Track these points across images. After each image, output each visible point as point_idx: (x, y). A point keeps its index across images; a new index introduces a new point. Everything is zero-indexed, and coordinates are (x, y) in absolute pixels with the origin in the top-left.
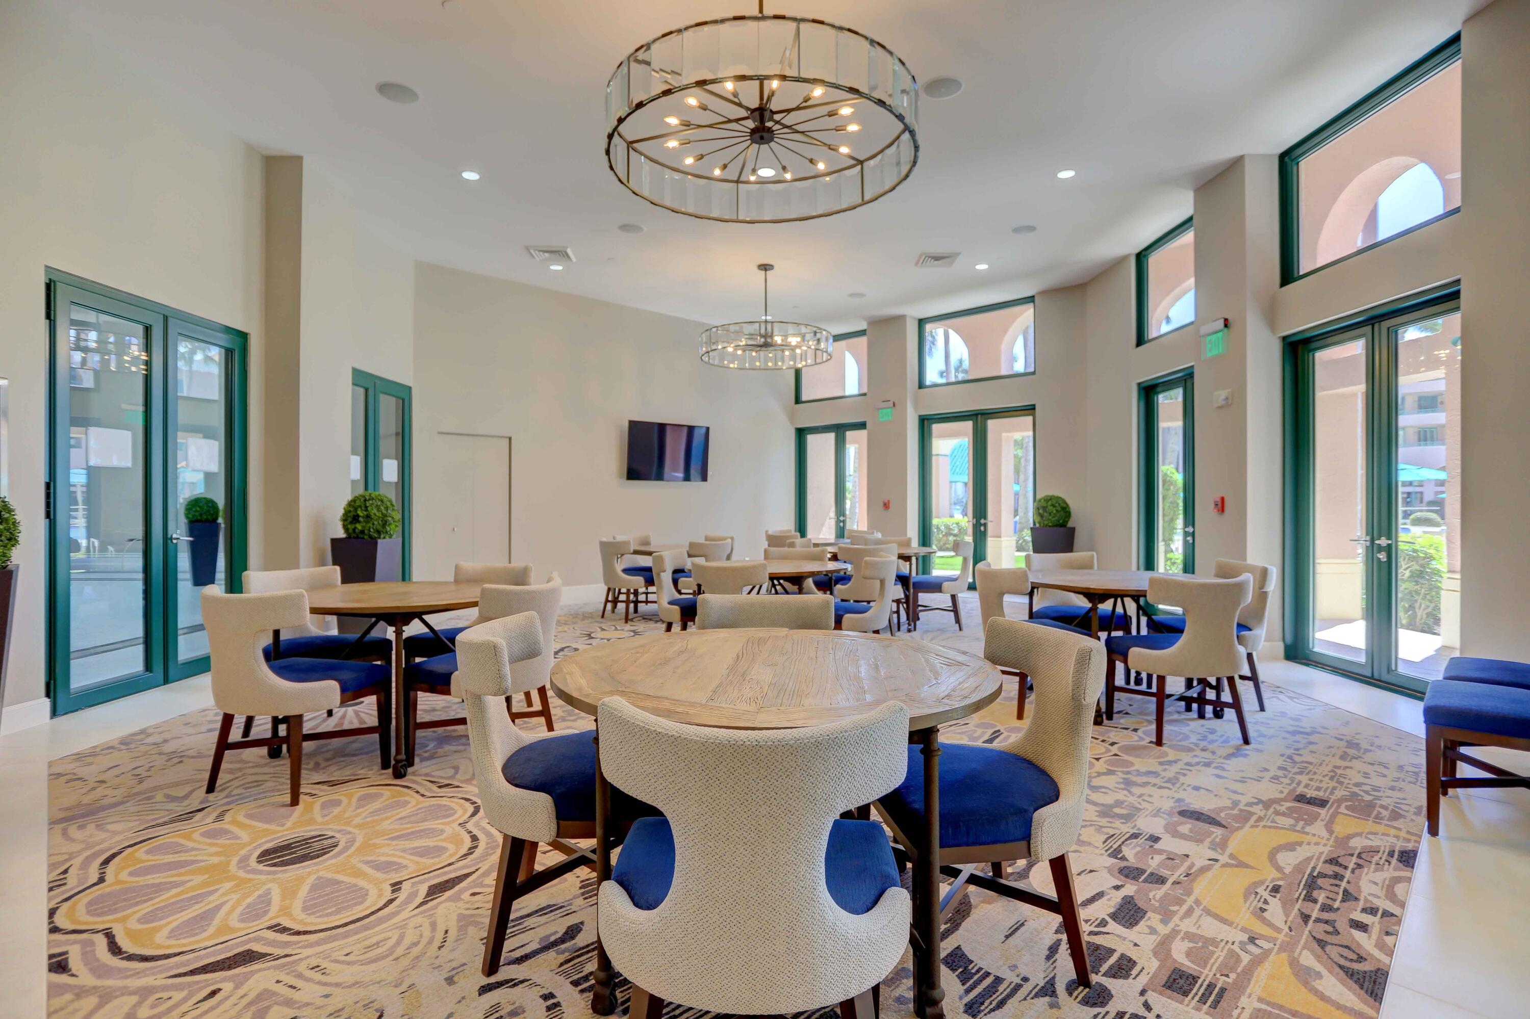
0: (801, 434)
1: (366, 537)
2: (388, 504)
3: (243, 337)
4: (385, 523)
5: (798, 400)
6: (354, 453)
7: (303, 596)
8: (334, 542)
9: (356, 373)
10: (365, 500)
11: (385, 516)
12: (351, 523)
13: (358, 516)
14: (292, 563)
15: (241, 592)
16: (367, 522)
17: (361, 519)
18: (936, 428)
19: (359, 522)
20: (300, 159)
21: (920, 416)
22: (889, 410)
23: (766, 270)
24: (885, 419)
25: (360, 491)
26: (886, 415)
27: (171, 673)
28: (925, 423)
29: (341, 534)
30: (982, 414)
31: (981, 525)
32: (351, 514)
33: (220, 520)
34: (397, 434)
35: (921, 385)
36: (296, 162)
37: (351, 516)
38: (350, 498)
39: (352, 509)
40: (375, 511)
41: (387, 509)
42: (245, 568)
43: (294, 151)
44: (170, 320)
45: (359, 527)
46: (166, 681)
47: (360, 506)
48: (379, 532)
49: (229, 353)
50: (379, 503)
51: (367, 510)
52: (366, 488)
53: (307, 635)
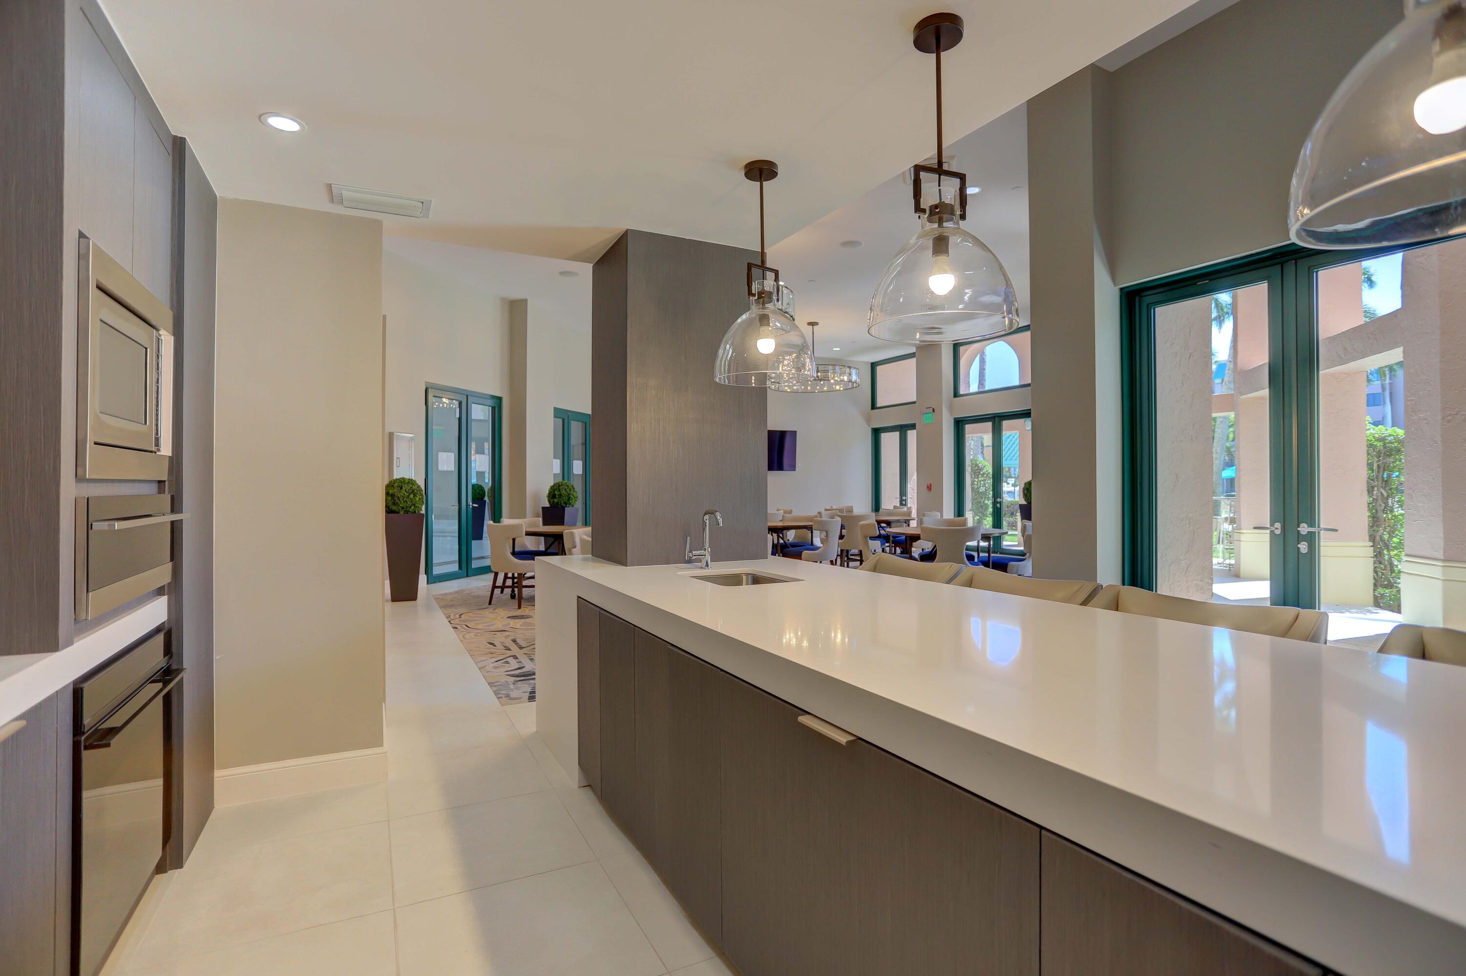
0: (877, 433)
1: (559, 506)
2: (571, 488)
3: (500, 399)
4: (569, 499)
5: (873, 406)
6: (555, 457)
7: (523, 525)
8: (543, 508)
9: (556, 410)
10: (559, 486)
11: (569, 494)
12: (552, 498)
13: (555, 494)
14: (523, 516)
15: (500, 523)
16: (560, 498)
17: (557, 496)
18: (968, 427)
19: (556, 498)
20: (527, 300)
21: (955, 419)
22: (931, 415)
23: (813, 325)
24: (928, 421)
25: (560, 480)
26: (928, 419)
27: (470, 573)
28: (959, 424)
29: (547, 505)
30: (998, 417)
31: (998, 502)
32: (553, 493)
33: (486, 498)
34: (582, 444)
35: (956, 394)
36: (525, 301)
37: (552, 495)
38: (552, 484)
39: (552, 491)
40: (564, 492)
41: (570, 490)
42: (501, 517)
43: (524, 298)
44: (469, 397)
45: (556, 500)
46: (467, 576)
47: (556, 489)
48: (566, 503)
49: (493, 409)
50: (566, 487)
51: (560, 491)
52: (563, 479)
53: (527, 549)
